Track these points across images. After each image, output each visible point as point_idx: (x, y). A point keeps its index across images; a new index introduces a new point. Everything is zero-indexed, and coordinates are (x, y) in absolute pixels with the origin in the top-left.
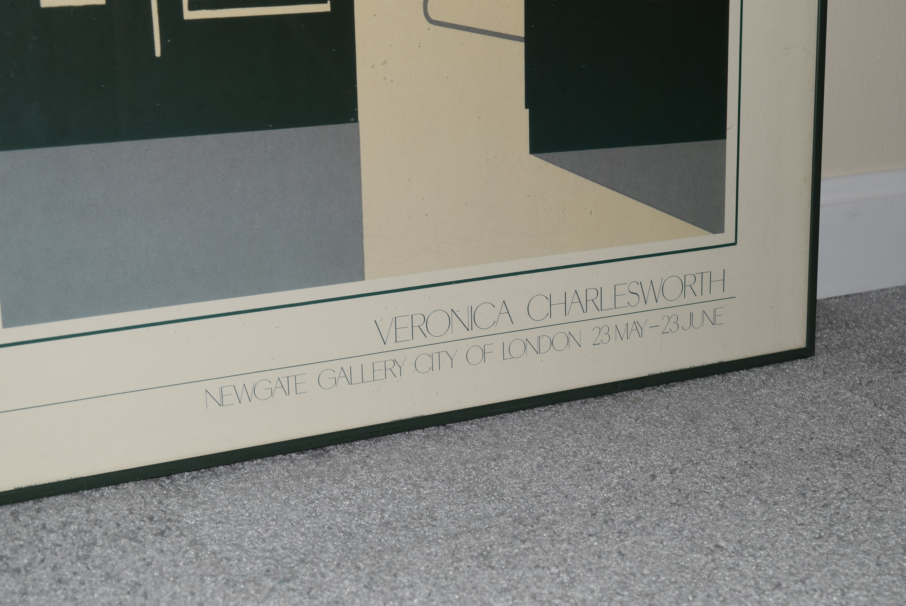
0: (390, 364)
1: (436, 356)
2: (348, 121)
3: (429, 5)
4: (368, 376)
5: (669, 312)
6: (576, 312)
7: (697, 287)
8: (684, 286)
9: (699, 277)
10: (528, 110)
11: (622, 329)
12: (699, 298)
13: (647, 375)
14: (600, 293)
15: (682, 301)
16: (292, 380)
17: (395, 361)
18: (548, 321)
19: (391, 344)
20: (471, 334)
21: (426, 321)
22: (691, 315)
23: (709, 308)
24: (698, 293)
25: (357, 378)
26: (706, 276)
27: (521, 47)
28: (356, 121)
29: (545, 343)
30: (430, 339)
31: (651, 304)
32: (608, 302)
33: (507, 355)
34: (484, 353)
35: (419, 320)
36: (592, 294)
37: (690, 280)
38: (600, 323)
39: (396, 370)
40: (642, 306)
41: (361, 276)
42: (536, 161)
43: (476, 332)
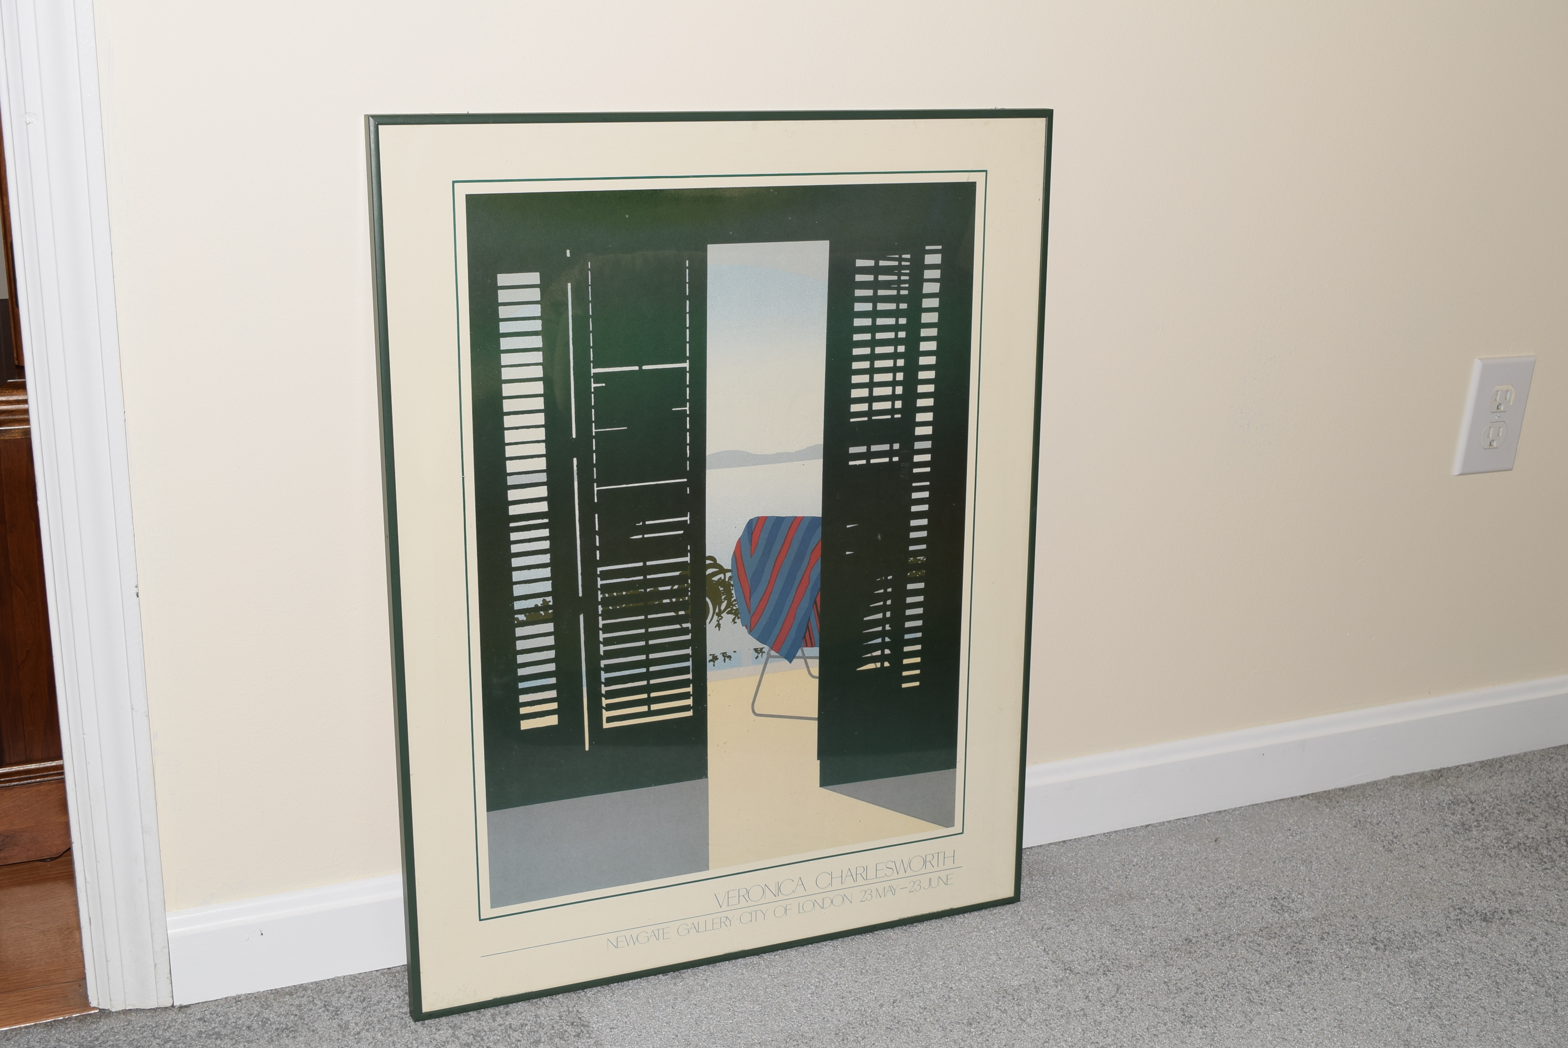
0: (724, 919)
1: (754, 913)
2: (701, 778)
3: (755, 709)
4: (709, 927)
5: (914, 879)
6: (849, 882)
7: (934, 862)
8: (925, 862)
9: (936, 856)
10: (819, 761)
11: (881, 891)
12: (936, 869)
13: (898, 919)
14: (865, 869)
15: (924, 871)
16: (661, 931)
17: (727, 917)
18: (830, 888)
19: (725, 907)
20: (777, 898)
21: (748, 892)
22: (930, 880)
23: (943, 875)
24: (935, 865)
25: (702, 928)
26: (941, 855)
27: (815, 725)
28: (707, 777)
29: (827, 902)
30: (750, 903)
31: (902, 874)
32: (871, 874)
33: (801, 910)
34: (786, 910)
35: (743, 892)
36: (860, 870)
37: (929, 858)
38: (865, 888)
39: (728, 923)
40: (895, 876)
41: (706, 868)
42: (824, 791)
43: (781, 897)
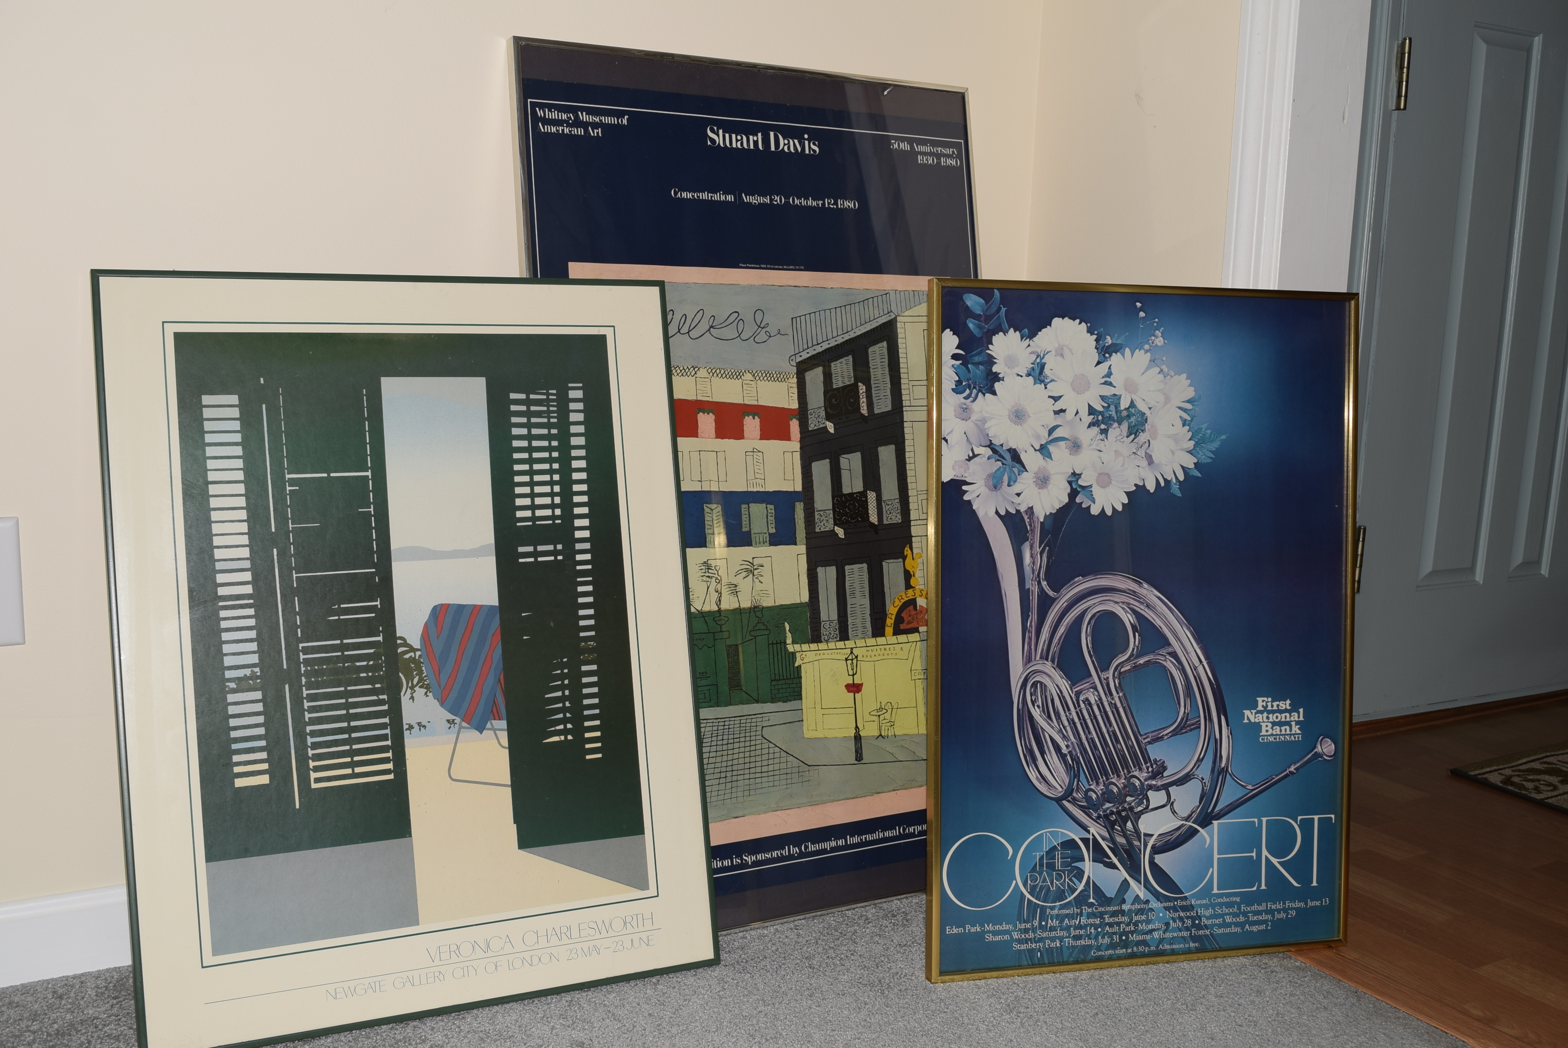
0: (437, 974)
1: (466, 969)
2: (404, 837)
3: (451, 771)
4: (424, 981)
5: (617, 939)
6: (554, 940)
7: (634, 923)
8: (625, 923)
9: (635, 917)
10: (515, 825)
11: (586, 950)
12: (636, 930)
13: (605, 977)
14: (569, 929)
15: (625, 932)
16: (377, 984)
17: (440, 972)
18: (536, 946)
19: (437, 962)
20: (487, 955)
21: (458, 948)
22: (632, 940)
23: (644, 936)
24: (635, 926)
25: (417, 982)
26: (640, 917)
27: (509, 791)
28: (411, 836)
29: (536, 960)
30: (461, 959)
31: (604, 934)
32: (575, 933)
33: (511, 967)
34: (496, 966)
35: (454, 948)
36: (564, 930)
37: (629, 919)
38: (571, 947)
39: (441, 977)
40: (598, 936)
41: (416, 923)
42: (523, 853)
43: (490, 954)
